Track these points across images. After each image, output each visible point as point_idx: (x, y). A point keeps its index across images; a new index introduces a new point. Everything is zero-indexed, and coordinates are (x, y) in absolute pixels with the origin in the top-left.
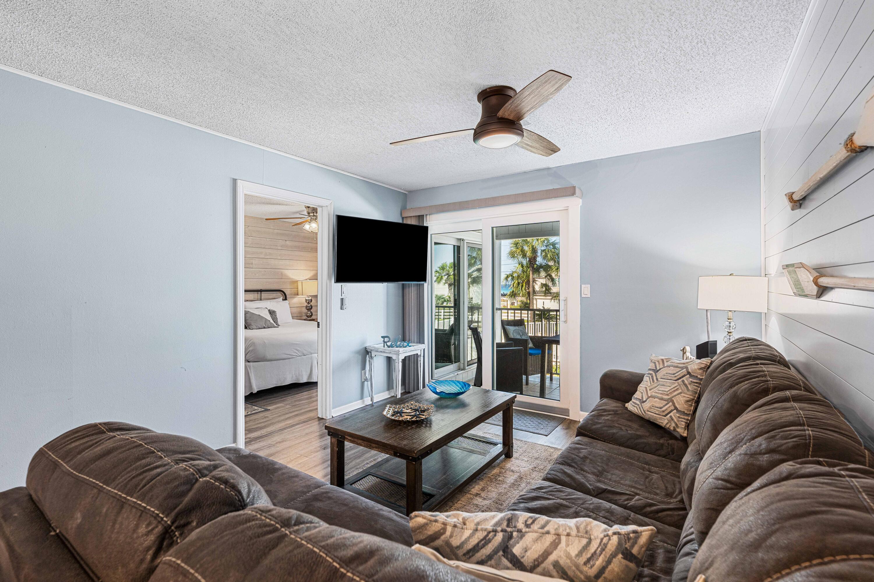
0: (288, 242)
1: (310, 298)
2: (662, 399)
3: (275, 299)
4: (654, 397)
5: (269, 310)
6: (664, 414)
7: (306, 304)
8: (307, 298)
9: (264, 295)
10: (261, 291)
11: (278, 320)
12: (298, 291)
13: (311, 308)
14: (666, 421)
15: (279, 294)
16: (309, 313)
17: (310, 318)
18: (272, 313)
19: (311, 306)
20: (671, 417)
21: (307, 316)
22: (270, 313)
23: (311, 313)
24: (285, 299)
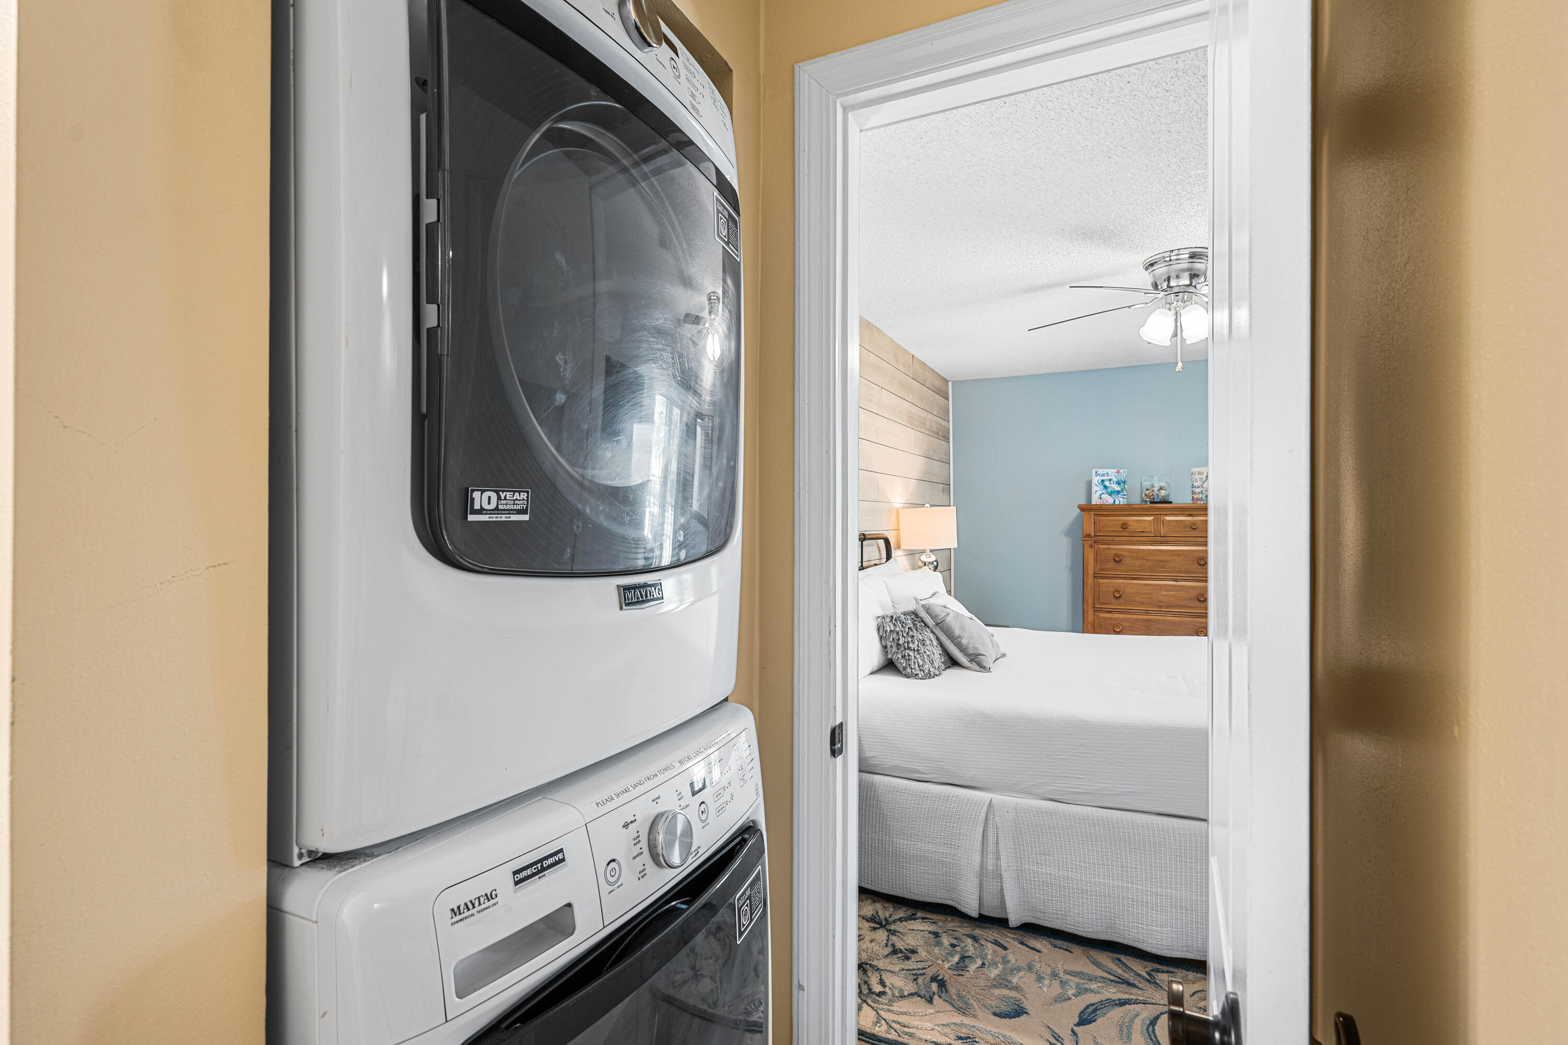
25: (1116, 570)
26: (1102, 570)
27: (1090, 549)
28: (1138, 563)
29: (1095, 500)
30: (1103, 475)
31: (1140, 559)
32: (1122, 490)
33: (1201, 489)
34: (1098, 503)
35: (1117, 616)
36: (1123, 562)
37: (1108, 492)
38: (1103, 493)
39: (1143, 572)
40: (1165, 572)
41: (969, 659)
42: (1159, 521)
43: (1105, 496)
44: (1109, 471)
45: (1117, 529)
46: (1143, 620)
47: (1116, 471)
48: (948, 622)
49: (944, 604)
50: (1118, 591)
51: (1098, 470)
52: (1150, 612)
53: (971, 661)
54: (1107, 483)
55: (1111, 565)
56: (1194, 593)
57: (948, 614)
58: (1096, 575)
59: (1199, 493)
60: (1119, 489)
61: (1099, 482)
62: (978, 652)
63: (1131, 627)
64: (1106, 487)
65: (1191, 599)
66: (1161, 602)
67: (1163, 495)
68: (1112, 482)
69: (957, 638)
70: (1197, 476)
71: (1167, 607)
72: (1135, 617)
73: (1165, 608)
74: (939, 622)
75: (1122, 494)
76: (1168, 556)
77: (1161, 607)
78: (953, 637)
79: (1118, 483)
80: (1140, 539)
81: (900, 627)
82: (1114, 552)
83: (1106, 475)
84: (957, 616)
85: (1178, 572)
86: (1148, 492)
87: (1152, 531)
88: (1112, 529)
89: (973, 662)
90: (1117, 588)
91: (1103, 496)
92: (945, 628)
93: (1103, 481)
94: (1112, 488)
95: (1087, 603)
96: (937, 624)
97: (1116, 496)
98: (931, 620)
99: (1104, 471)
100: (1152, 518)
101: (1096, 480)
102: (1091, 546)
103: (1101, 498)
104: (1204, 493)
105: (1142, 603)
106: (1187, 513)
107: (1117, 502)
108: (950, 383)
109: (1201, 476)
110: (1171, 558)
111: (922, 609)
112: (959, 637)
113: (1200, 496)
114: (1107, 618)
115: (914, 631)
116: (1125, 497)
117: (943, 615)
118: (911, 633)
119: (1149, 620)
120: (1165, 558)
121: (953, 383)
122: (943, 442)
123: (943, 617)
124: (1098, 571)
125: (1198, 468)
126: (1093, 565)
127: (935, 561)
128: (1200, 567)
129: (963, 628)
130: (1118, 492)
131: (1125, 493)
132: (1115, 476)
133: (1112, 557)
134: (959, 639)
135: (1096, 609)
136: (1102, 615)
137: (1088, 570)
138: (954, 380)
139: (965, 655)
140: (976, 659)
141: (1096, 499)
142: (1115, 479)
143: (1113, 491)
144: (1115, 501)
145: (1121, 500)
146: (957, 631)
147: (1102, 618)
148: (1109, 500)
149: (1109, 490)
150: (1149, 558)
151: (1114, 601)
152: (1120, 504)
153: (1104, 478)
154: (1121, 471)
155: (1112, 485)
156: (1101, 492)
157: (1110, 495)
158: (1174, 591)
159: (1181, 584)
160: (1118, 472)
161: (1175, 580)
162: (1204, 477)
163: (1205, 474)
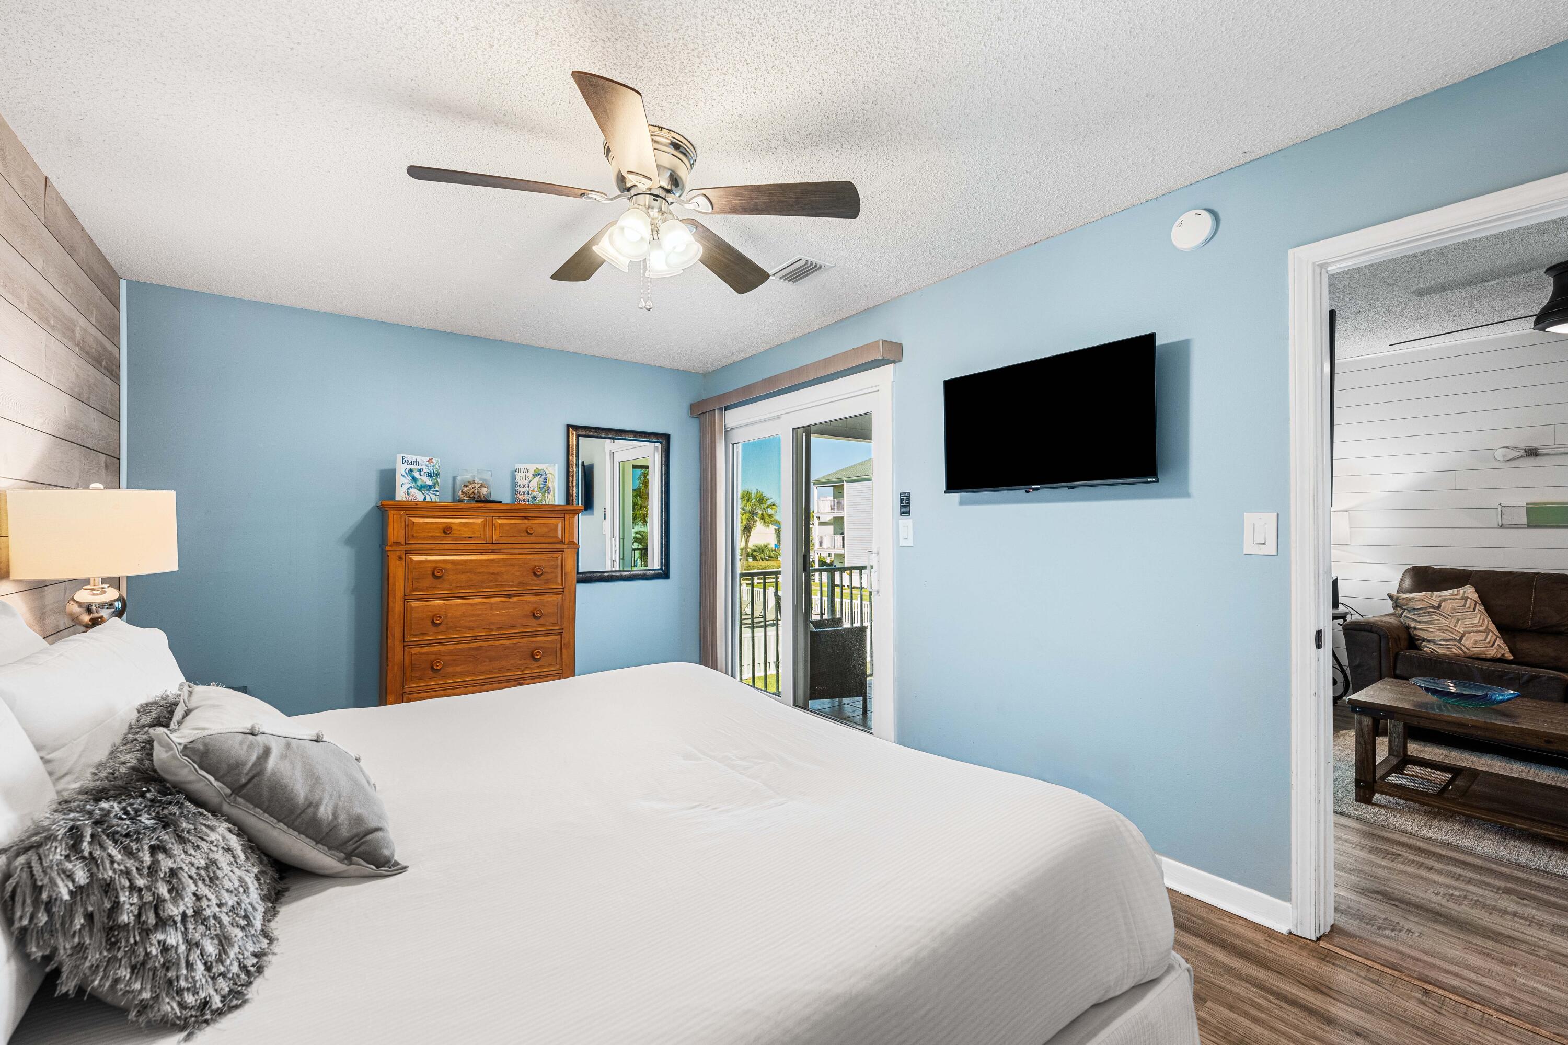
2: (1479, 632)
4: (1469, 632)
6: (1490, 645)
14: (1495, 650)
20: (1498, 645)
25: (434, 588)
26: (415, 590)
27: (398, 562)
28: (464, 577)
29: (400, 495)
30: (411, 463)
31: (467, 572)
32: (434, 485)
33: (527, 489)
34: (405, 499)
35: (435, 649)
36: (445, 577)
37: (417, 486)
38: (411, 487)
39: (471, 589)
40: (497, 586)
41: (342, 855)
42: (490, 524)
43: (412, 491)
44: (419, 458)
45: (438, 535)
46: (470, 649)
47: (427, 459)
48: (274, 774)
49: (249, 726)
50: (439, 617)
51: (405, 456)
52: (478, 638)
53: (348, 858)
54: (416, 475)
55: (428, 581)
56: (528, 609)
57: (267, 752)
58: (407, 597)
59: (523, 493)
60: (430, 483)
61: (407, 471)
62: (361, 830)
63: (454, 660)
64: (414, 479)
65: (526, 616)
66: (492, 623)
67: (485, 493)
68: (422, 473)
69: (303, 811)
70: (522, 474)
71: (498, 629)
72: (459, 646)
73: (497, 631)
74: (243, 780)
75: (434, 489)
76: (500, 567)
77: (491, 630)
78: (291, 811)
79: (430, 475)
80: (467, 547)
81: (119, 857)
82: (434, 565)
83: (415, 464)
84: (288, 745)
85: (511, 586)
86: (466, 489)
87: (482, 537)
88: (430, 534)
89: (355, 859)
90: (436, 612)
91: (411, 491)
92: (266, 793)
93: (411, 471)
94: (423, 481)
95: (394, 637)
96: (237, 790)
97: (427, 492)
98: (216, 784)
99: (412, 458)
100: (479, 521)
101: (401, 469)
102: (400, 558)
103: (408, 494)
104: (530, 493)
106: (522, 515)
107: (428, 499)
108: (123, 280)
109: (527, 474)
110: (503, 569)
111: (185, 760)
112: (310, 805)
113: (526, 496)
114: (421, 654)
115: (177, 849)
116: (438, 493)
117: (254, 758)
118: (166, 864)
119: (477, 649)
120: (497, 570)
121: (129, 283)
122: (108, 380)
123: (254, 765)
124: (410, 592)
125: (524, 465)
126: (402, 585)
127: (118, 600)
128: (535, 578)
129: (314, 779)
130: (430, 487)
131: (437, 489)
132: (427, 466)
133: (430, 573)
134: (311, 810)
135: (406, 644)
136: (415, 651)
137: (394, 591)
138: (133, 279)
139: (330, 848)
140: (362, 848)
141: (402, 494)
142: (426, 470)
143: (423, 484)
144: (425, 498)
145: (433, 497)
146: (300, 790)
147: (415, 654)
148: (419, 496)
149: (419, 483)
150: (478, 571)
151: (433, 629)
152: (431, 502)
153: (412, 467)
154: (433, 460)
155: (423, 478)
156: (407, 486)
157: (420, 490)
158: (508, 609)
159: (515, 599)
160: (430, 461)
161: (509, 596)
162: (530, 475)
163: (532, 472)
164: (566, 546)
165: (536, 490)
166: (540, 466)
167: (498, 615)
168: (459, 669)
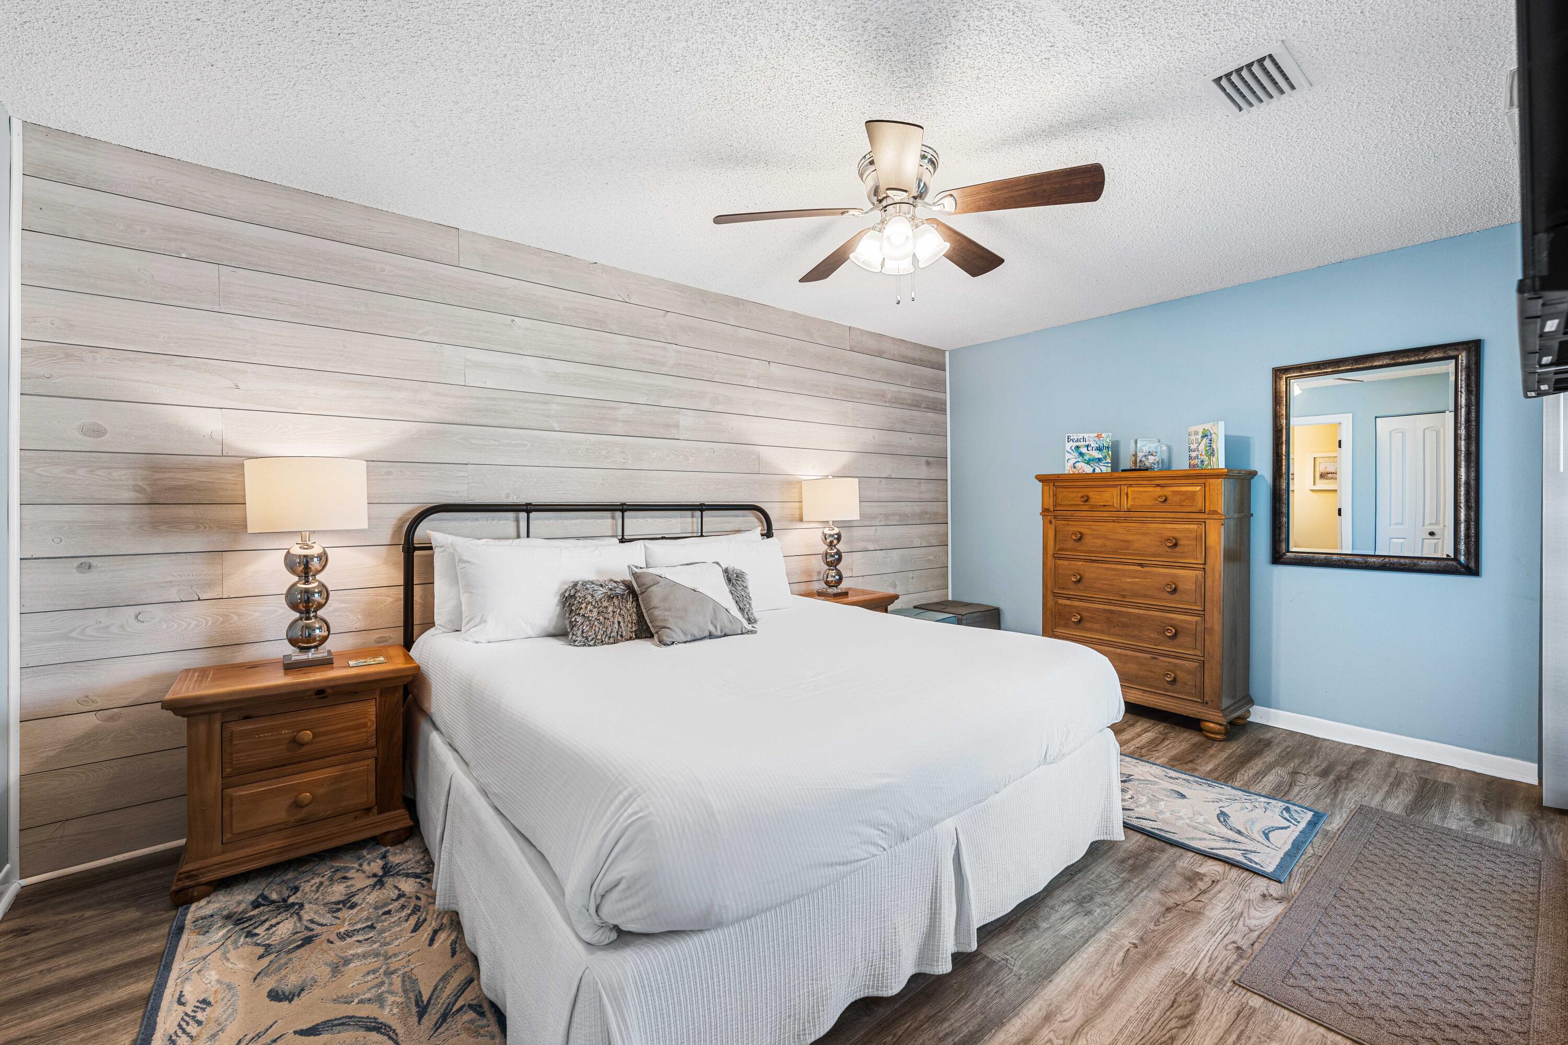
0: (774, 368)
1: (836, 531)
3: (739, 531)
5: (726, 571)
7: (824, 548)
8: (827, 531)
9: (712, 520)
10: (702, 508)
11: (753, 603)
12: (801, 508)
13: (839, 560)
15: (751, 518)
16: (833, 573)
17: (835, 590)
18: (733, 579)
19: (839, 553)
21: (827, 583)
22: (729, 580)
23: (839, 574)
24: (768, 534)
25: (1075, 550)
26: (1061, 549)
27: (1049, 525)
28: (1099, 543)
30: (1078, 441)
31: (1103, 538)
32: (1105, 457)
33: (1197, 453)
34: (1071, 472)
35: (1077, 603)
36: (1083, 541)
37: (1085, 460)
38: (1078, 462)
39: (1105, 554)
40: (1130, 554)
43: (1080, 465)
44: (1086, 436)
45: (1077, 503)
46: (1105, 610)
47: (1096, 435)
50: (1077, 576)
51: (1071, 435)
52: (1111, 602)
54: (1084, 450)
55: (1070, 544)
56: (1162, 582)
58: (1055, 555)
59: (1195, 458)
60: (1100, 456)
61: (1073, 448)
63: (1091, 618)
64: (1081, 454)
65: (1162, 590)
66: (1124, 590)
68: (1089, 448)
70: (1193, 437)
71: (1130, 596)
72: (1096, 606)
73: (1126, 598)
75: (1104, 461)
76: (1132, 535)
77: (1123, 596)
79: (1099, 449)
80: (1101, 514)
83: (1082, 441)
85: (1143, 555)
87: (1115, 505)
88: (1071, 503)
90: (1077, 572)
91: (1078, 465)
93: (1077, 447)
94: (1092, 455)
95: (1047, 587)
97: (1096, 465)
99: (1079, 436)
101: (1068, 446)
102: (1051, 522)
103: (1075, 467)
104: (1199, 457)
105: (1102, 591)
106: (1155, 482)
107: (1098, 470)
108: (947, 354)
109: (1197, 437)
110: (1135, 538)
113: (1196, 461)
114: (1066, 605)
116: (1109, 464)
120: (1129, 538)
121: (951, 352)
122: (929, 414)
124: (1058, 550)
125: (1194, 427)
126: (1052, 543)
128: (1168, 550)
130: (1099, 460)
131: (1108, 461)
132: (1095, 441)
133: (1071, 536)
135: (1055, 594)
136: (1061, 601)
137: (1047, 548)
138: (951, 349)
141: (1068, 468)
142: (1094, 445)
143: (1091, 458)
144: (1094, 470)
145: (1104, 468)
147: (1061, 605)
148: (1088, 469)
149: (1087, 458)
150: (1113, 537)
151: (1074, 586)
152: (1102, 473)
153: (1078, 444)
154: (1103, 435)
155: (1091, 452)
156: (1075, 461)
157: (1088, 463)
158: (1140, 578)
159: (1147, 569)
160: (1099, 436)
161: (1141, 565)
162: (1199, 437)
163: (1201, 434)
164: (1206, 516)
165: (1203, 454)
166: (1207, 426)
167: (1129, 583)
168: (1095, 626)
